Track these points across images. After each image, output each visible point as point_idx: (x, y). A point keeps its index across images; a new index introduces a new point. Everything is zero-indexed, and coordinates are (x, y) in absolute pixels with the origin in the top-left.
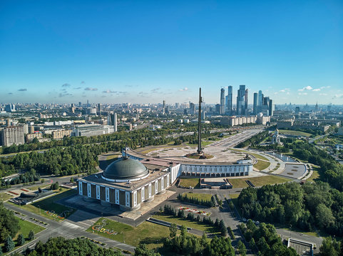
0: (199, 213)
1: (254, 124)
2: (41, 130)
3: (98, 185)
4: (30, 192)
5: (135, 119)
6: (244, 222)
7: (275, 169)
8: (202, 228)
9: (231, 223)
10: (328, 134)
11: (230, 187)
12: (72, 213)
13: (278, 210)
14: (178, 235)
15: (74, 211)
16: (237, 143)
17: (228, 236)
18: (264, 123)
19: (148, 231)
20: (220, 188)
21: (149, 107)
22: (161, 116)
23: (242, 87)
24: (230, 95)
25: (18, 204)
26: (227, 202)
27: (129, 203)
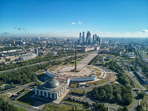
0: (80, 99)
1: (94, 51)
2: (3, 56)
3: (43, 91)
4: (14, 94)
5: (44, 48)
6: (95, 102)
7: (103, 76)
8: (81, 105)
9: (91, 102)
10: (121, 55)
11: (88, 86)
12: (35, 102)
13: (105, 96)
14: (75, 109)
15: (35, 101)
16: (88, 62)
17: (90, 108)
18: (98, 50)
19: (64, 108)
20: (85, 87)
21: (48, 40)
22: (55, 45)
23: (88, 32)
24: (84, 36)
25: (12, 100)
26: (88, 93)
27: (56, 97)
